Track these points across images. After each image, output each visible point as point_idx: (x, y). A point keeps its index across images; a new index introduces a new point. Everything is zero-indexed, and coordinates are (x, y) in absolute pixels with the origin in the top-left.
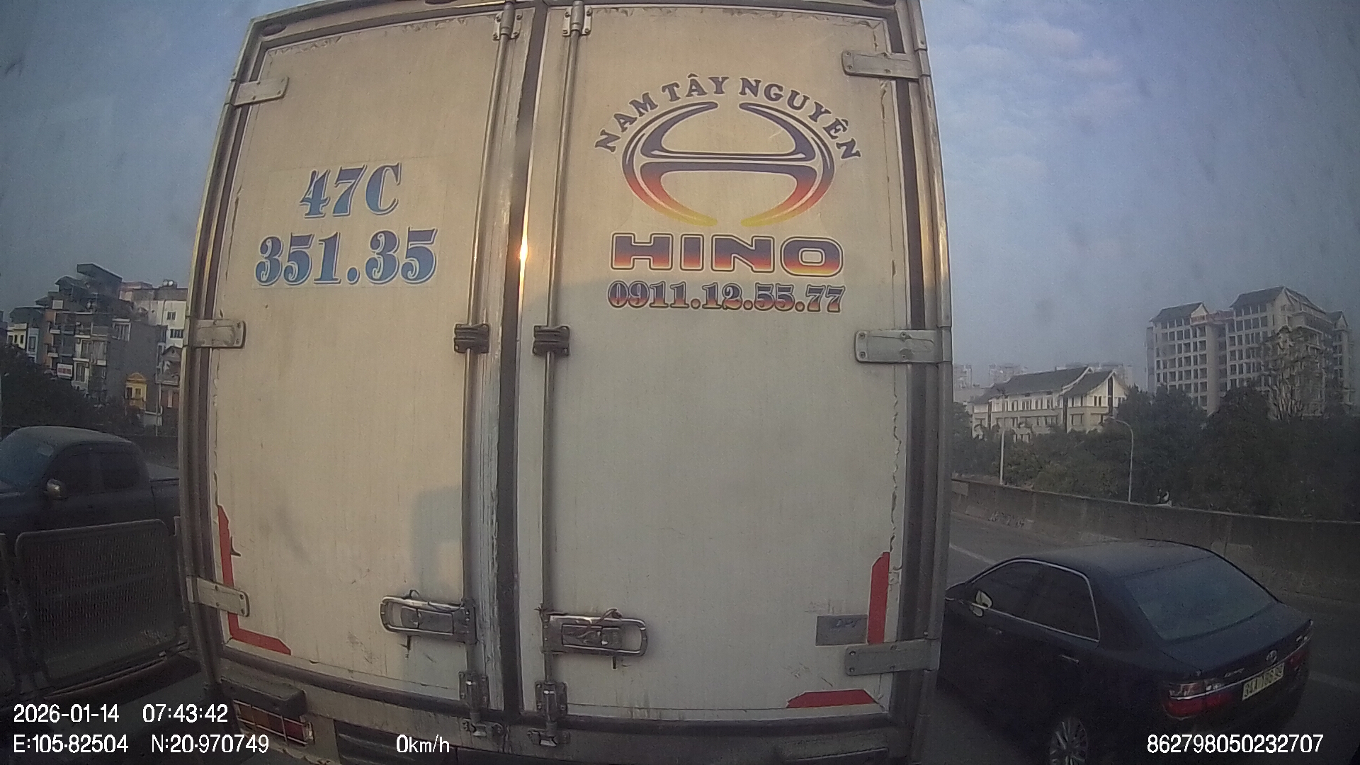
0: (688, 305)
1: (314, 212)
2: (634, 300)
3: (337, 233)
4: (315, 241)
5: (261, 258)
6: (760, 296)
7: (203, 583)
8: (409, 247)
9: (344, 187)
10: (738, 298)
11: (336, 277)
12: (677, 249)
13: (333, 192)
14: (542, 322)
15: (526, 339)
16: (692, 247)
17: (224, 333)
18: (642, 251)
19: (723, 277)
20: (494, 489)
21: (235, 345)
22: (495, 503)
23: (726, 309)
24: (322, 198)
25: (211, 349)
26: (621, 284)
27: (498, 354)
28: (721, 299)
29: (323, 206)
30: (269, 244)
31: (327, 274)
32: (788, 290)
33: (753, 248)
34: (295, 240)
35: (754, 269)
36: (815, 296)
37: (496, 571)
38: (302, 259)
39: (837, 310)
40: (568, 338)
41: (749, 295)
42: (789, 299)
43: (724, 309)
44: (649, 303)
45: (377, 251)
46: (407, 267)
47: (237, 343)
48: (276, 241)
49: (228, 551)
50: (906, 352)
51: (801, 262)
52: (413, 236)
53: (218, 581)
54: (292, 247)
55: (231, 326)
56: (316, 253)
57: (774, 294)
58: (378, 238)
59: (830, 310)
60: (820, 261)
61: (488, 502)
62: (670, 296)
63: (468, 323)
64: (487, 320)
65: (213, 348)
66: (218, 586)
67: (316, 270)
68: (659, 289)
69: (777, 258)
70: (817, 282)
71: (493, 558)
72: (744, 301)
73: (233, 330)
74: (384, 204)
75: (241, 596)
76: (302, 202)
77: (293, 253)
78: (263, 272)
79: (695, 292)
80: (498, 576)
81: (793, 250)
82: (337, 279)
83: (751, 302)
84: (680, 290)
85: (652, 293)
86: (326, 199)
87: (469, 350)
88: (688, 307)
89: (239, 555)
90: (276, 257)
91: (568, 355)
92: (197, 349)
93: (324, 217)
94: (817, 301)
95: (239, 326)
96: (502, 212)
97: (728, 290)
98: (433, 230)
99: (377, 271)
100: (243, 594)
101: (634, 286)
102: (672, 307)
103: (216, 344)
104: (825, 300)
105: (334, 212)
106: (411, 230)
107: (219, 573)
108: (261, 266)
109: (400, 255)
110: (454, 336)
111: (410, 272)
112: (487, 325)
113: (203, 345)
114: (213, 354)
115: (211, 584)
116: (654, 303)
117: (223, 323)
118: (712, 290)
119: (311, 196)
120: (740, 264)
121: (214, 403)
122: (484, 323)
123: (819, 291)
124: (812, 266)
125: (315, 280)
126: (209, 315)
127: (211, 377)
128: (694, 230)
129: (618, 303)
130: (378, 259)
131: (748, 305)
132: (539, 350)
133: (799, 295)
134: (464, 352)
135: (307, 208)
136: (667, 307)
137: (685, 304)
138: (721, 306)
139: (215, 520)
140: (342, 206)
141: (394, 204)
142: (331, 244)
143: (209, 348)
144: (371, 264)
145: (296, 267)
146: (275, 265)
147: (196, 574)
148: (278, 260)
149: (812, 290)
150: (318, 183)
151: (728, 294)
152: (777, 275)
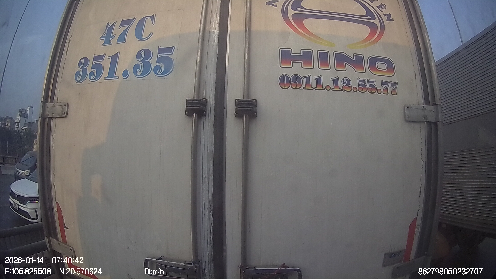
0: (324, 88)
1: (107, 42)
2: (294, 85)
3: (118, 52)
4: (106, 58)
5: (78, 69)
6: (360, 85)
7: (53, 240)
8: (158, 57)
9: (123, 29)
10: (350, 85)
11: (116, 76)
12: (316, 57)
13: (117, 32)
14: (240, 97)
15: (230, 108)
16: (324, 57)
17: (58, 109)
18: (295, 58)
19: (342, 75)
20: (210, 198)
21: (63, 116)
22: (211, 207)
23: (344, 91)
24: (111, 35)
25: (52, 119)
26: (286, 76)
27: (212, 117)
28: (341, 86)
29: (111, 39)
30: (83, 61)
31: (112, 74)
32: (373, 82)
33: (355, 60)
34: (97, 58)
35: (356, 71)
36: (386, 86)
37: (212, 245)
38: (99, 68)
39: (396, 94)
40: (256, 106)
41: (355, 84)
42: (374, 87)
43: (343, 91)
44: (302, 87)
45: (140, 60)
46: (157, 68)
47: (64, 115)
48: (86, 60)
49: (63, 226)
50: (425, 117)
51: (378, 69)
52: (161, 50)
53: (59, 240)
54: (94, 62)
55: (61, 106)
56: (106, 63)
57: (367, 84)
58: (141, 53)
59: (392, 94)
60: (385, 68)
61: (207, 205)
62: (314, 83)
63: (194, 97)
64: (205, 96)
65: (53, 118)
66: (60, 243)
67: (105, 73)
68: (308, 79)
69: (366, 66)
70: (386, 79)
71: (210, 238)
72: (353, 87)
73: (62, 108)
74: (145, 35)
75: (71, 249)
76: (100, 38)
77: (94, 64)
78: (79, 76)
79: (327, 81)
80: (214, 247)
81: (373, 61)
82: (117, 77)
83: (356, 88)
84: (319, 80)
85: (304, 81)
86: (114, 35)
87: (194, 114)
88: (324, 90)
89: (68, 228)
90: (86, 68)
91: (256, 116)
92: (46, 119)
93: (112, 44)
94: (386, 89)
95: (65, 105)
96: (214, 36)
97: (344, 81)
98: (173, 47)
99: (139, 71)
100: (71, 248)
101: (294, 77)
102: (315, 89)
103: (54, 116)
104: (390, 89)
105: (117, 42)
106: (160, 47)
107: (60, 236)
108: (78, 73)
109: (153, 61)
110: (186, 106)
111: (158, 70)
112: (206, 99)
113: (48, 117)
114: (53, 121)
115: (57, 241)
116: (305, 87)
117: (58, 104)
118: (336, 81)
119: (105, 35)
120: (349, 68)
121: (53, 147)
122: (204, 98)
123: (387, 84)
124: (382, 71)
125: (105, 78)
126: (52, 101)
127: (52, 134)
128: (324, 48)
129: (285, 87)
130: (140, 64)
131: (355, 90)
132: (239, 114)
133: (378, 85)
134: (192, 116)
135: (103, 41)
136: (313, 89)
137: (323, 88)
138: (342, 90)
139: (56, 209)
140: (122, 38)
141: (151, 34)
142: (114, 58)
143: (52, 118)
144: (136, 67)
145: (95, 72)
146: (85, 71)
147: (50, 236)
148: (86, 69)
149: (384, 83)
150: (110, 28)
151: (344, 83)
152: (367, 75)
